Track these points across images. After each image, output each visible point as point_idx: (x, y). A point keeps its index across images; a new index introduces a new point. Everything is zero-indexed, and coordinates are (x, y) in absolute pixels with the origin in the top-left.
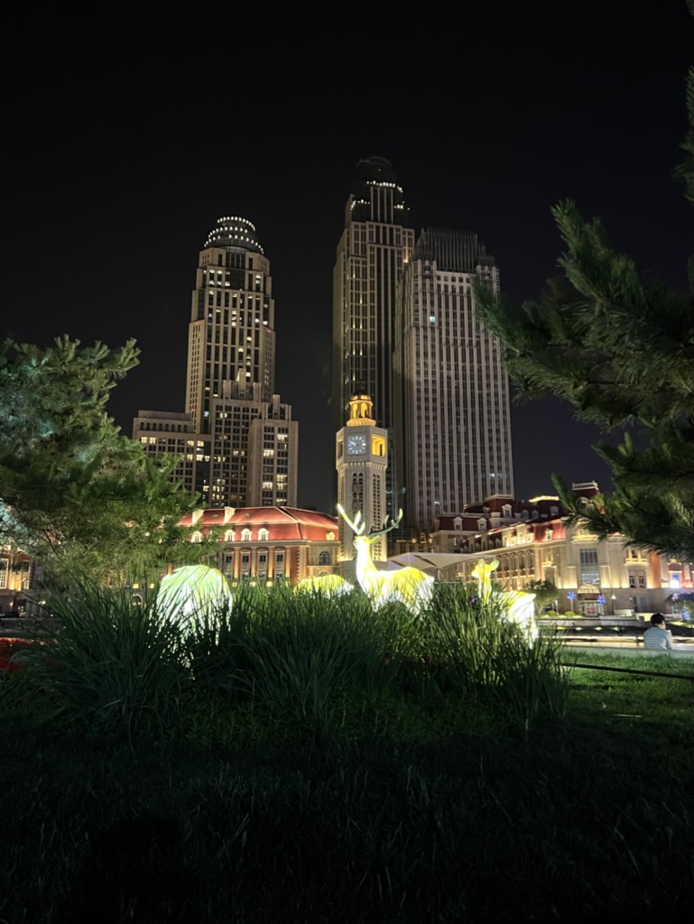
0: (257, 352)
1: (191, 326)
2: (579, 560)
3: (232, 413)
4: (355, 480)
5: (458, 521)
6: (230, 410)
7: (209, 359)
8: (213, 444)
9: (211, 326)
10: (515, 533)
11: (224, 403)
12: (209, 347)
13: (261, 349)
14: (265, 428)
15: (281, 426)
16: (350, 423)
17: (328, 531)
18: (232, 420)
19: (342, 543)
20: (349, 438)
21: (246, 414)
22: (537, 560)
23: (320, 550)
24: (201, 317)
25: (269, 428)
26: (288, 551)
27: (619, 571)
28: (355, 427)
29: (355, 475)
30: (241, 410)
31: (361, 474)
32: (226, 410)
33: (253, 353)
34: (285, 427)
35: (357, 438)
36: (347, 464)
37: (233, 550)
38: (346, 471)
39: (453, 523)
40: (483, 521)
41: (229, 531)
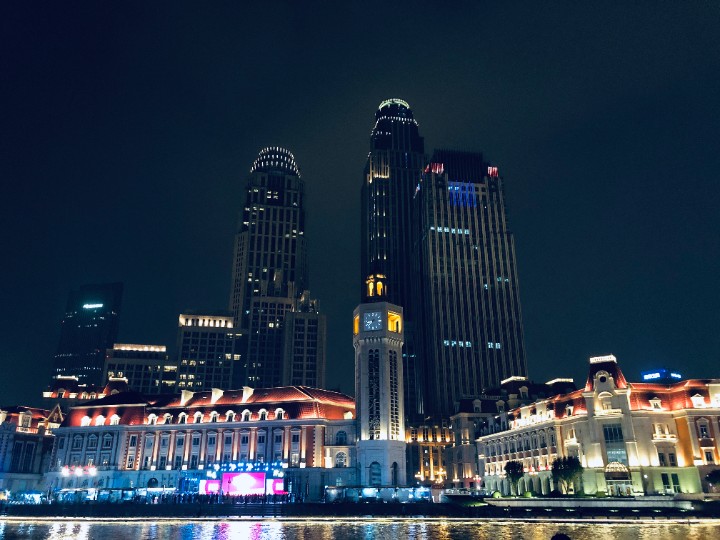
0: (293, 257)
1: (237, 237)
2: (603, 437)
3: (268, 309)
4: (371, 354)
5: (477, 403)
6: (266, 306)
9: (253, 237)
10: (534, 412)
11: (260, 301)
12: (252, 254)
13: (296, 255)
14: (296, 320)
17: (346, 410)
18: (269, 315)
20: (365, 314)
22: (559, 438)
23: (337, 430)
24: (245, 229)
26: (304, 433)
27: (648, 448)
29: (371, 351)
30: (277, 306)
31: (377, 351)
32: (263, 306)
33: (290, 258)
35: (373, 315)
36: (362, 341)
38: (364, 347)
39: (472, 405)
40: (501, 403)
41: (246, 411)
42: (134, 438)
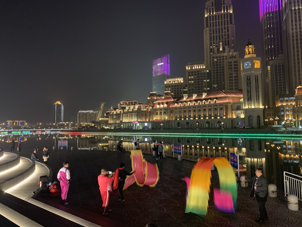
0: (228, 34)
1: (204, 30)
3: (218, 58)
4: (247, 78)
6: (217, 58)
7: (211, 41)
8: (212, 70)
9: (211, 29)
11: (215, 55)
12: (211, 36)
13: (229, 33)
14: (229, 62)
15: (235, 61)
16: (246, 57)
17: (241, 98)
18: (218, 61)
19: (244, 102)
20: (244, 63)
21: (223, 58)
23: (236, 105)
24: (207, 26)
25: (230, 62)
26: (224, 106)
28: (247, 58)
29: (247, 76)
30: (221, 57)
31: (250, 76)
32: (216, 58)
33: (227, 35)
34: (236, 60)
35: (247, 62)
36: (244, 73)
37: (206, 107)
38: (244, 75)
41: (204, 101)
42: (172, 111)
